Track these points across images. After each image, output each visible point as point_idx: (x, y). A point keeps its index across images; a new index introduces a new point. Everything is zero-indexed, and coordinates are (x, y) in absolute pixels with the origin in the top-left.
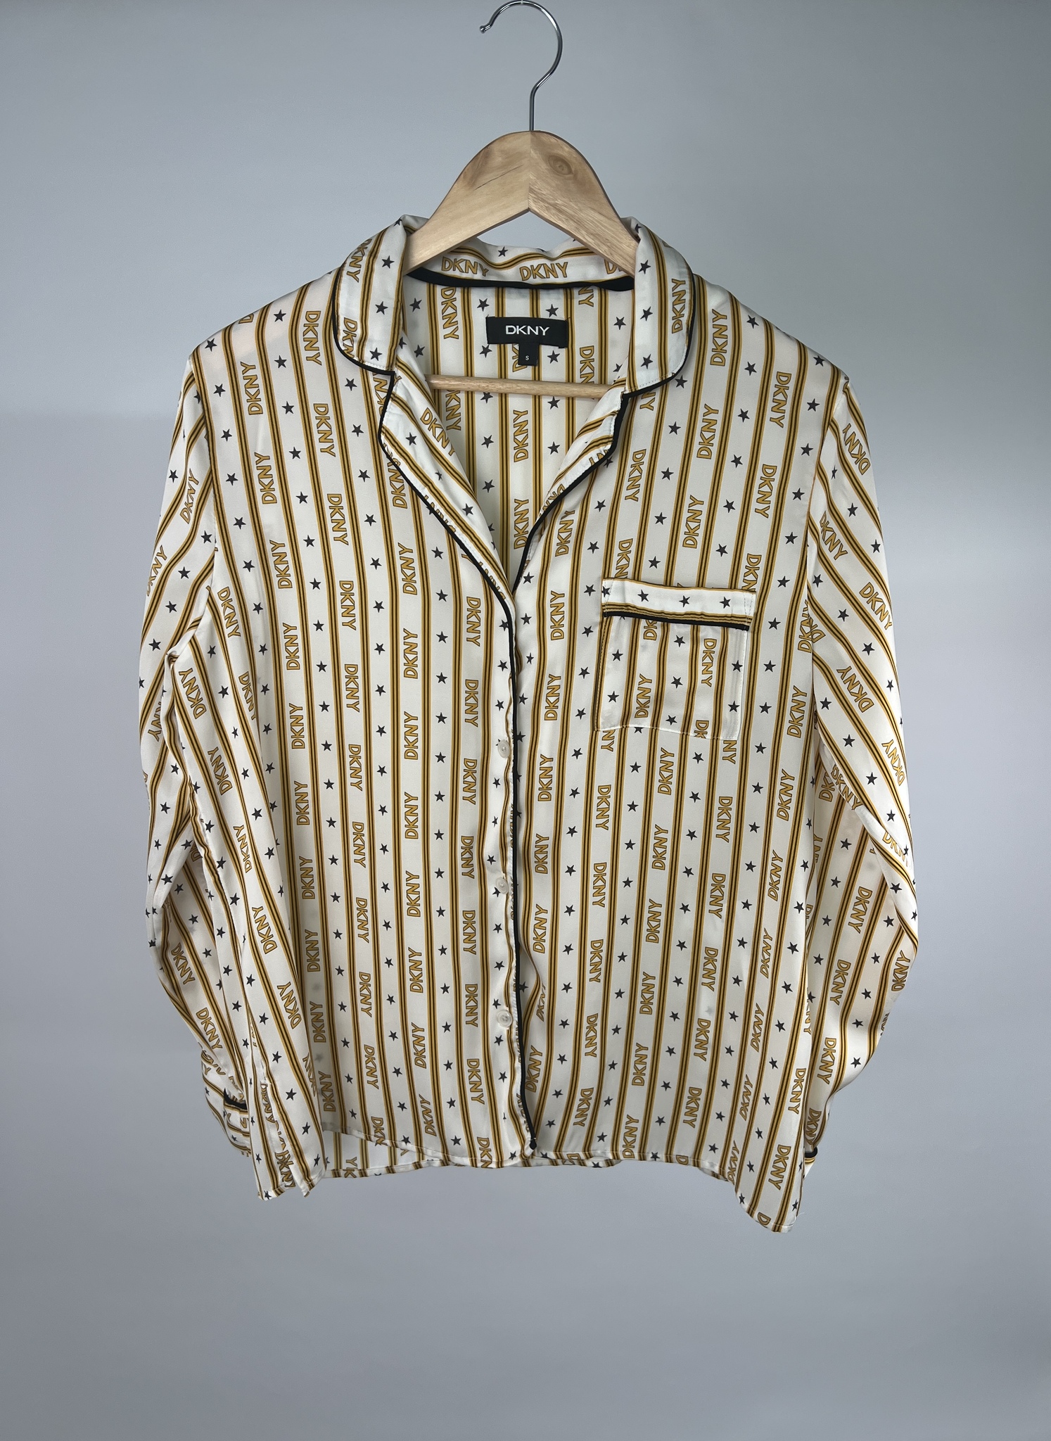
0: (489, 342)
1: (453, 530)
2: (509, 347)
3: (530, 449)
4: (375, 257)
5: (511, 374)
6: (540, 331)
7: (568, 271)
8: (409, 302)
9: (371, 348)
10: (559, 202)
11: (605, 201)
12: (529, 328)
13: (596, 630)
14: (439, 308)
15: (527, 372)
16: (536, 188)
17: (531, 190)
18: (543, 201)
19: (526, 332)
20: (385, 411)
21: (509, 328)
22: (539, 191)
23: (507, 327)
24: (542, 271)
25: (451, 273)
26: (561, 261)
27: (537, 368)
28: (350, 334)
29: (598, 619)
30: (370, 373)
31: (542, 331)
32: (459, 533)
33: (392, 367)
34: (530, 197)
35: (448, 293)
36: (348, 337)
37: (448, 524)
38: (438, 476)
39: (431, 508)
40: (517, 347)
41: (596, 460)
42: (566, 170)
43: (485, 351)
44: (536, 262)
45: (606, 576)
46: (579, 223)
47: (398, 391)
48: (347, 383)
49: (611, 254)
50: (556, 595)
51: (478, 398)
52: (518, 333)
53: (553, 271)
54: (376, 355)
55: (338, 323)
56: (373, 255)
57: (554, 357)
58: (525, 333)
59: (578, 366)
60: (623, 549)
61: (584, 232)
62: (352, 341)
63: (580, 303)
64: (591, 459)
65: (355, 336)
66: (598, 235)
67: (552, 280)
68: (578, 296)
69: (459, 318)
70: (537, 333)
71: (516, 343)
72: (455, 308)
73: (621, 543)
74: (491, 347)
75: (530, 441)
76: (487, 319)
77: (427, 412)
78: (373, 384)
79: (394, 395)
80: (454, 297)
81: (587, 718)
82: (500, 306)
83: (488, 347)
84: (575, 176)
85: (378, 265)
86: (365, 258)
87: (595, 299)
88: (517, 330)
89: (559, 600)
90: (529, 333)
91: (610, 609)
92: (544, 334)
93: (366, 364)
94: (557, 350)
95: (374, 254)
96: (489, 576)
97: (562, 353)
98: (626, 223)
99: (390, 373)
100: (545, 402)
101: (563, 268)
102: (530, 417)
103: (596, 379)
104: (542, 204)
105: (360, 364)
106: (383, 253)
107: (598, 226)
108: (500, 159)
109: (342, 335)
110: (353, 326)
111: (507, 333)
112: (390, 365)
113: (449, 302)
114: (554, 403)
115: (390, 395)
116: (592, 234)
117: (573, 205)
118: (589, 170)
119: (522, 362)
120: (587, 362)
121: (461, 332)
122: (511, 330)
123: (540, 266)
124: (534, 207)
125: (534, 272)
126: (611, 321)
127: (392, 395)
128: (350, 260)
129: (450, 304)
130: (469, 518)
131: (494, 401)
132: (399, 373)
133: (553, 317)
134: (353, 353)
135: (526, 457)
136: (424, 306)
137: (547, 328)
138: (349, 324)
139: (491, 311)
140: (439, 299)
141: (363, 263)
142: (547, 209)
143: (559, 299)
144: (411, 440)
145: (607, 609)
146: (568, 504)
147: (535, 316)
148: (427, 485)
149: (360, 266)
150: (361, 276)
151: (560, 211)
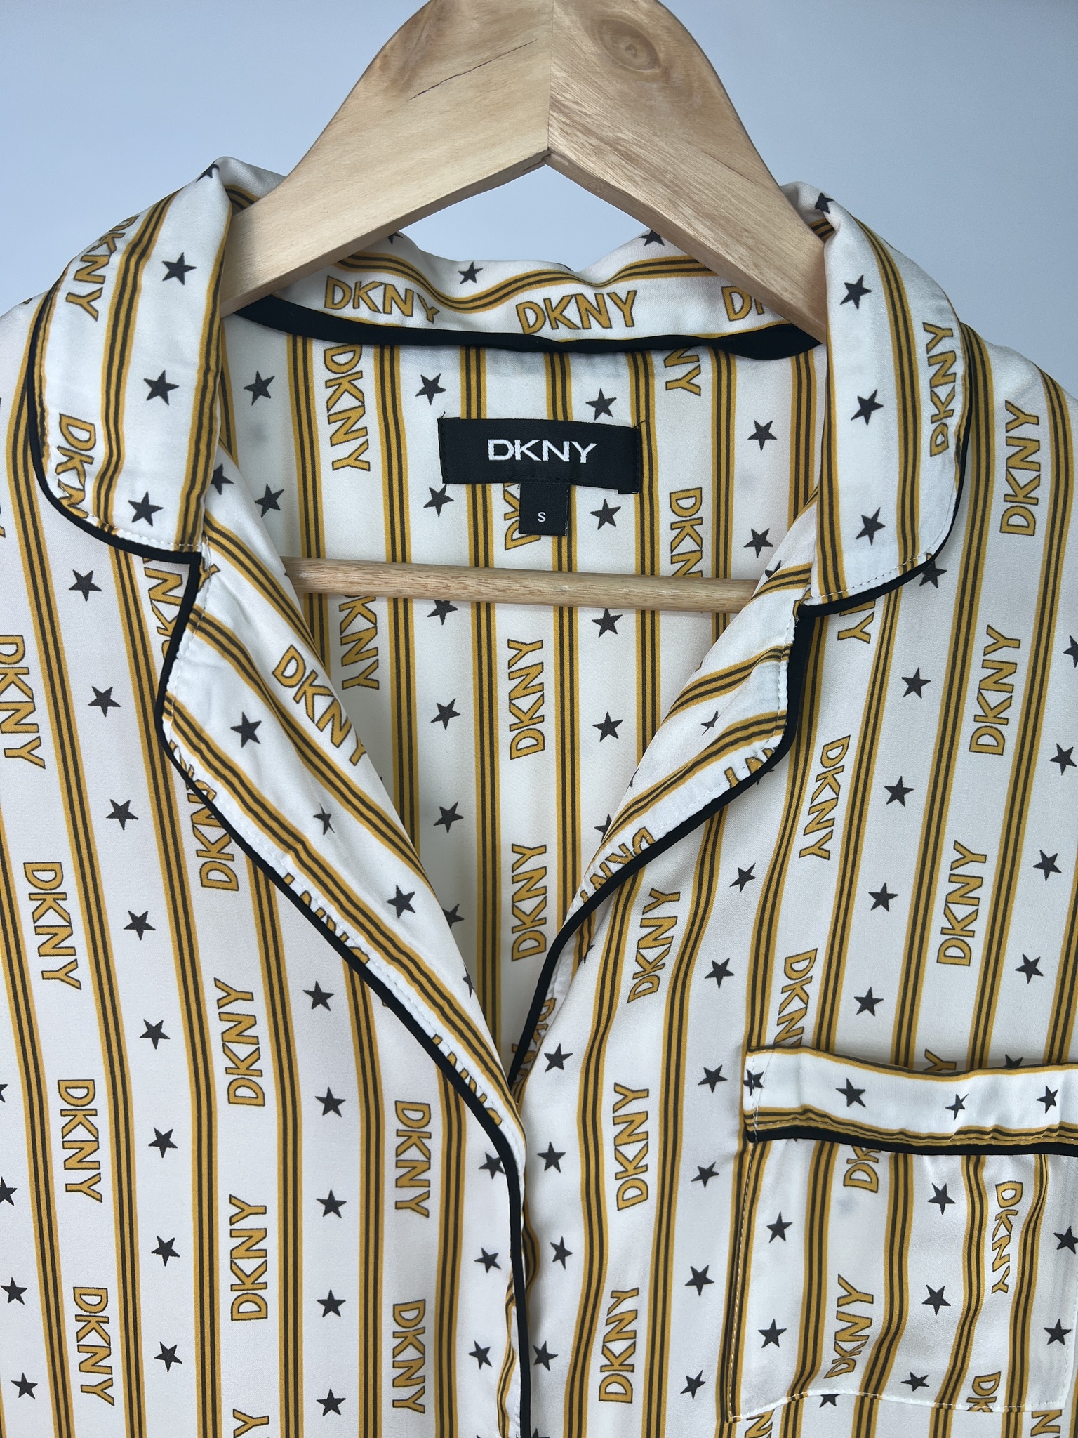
0: (447, 480)
1: (363, 959)
2: (496, 490)
3: (550, 729)
4: (144, 254)
5: (501, 556)
6: (574, 454)
7: (639, 311)
8: (241, 378)
9: (133, 492)
10: (626, 135)
11: (741, 138)
12: (546, 445)
13: (727, 1173)
14: (320, 395)
15: (541, 551)
16: (567, 98)
17: (556, 105)
18: (587, 131)
19: (540, 455)
20: (174, 658)
21: (496, 446)
22: (575, 106)
23: (492, 443)
24: (572, 313)
25: (348, 312)
26: (621, 288)
27: (565, 540)
28: (76, 456)
29: (734, 1145)
30: (136, 561)
31: (579, 454)
32: (379, 966)
33: (191, 540)
34: (554, 123)
35: (342, 359)
36: (70, 465)
37: (349, 943)
38: (319, 824)
39: (301, 903)
40: (515, 490)
41: (743, 774)
42: (643, 59)
43: (438, 500)
44: (556, 292)
45: (754, 1043)
46: (677, 190)
47: (211, 601)
48: (75, 581)
49: (756, 266)
50: (626, 1094)
51: (421, 612)
52: (518, 457)
53: (600, 312)
54: (145, 510)
55: (43, 429)
56: (139, 250)
57: (606, 515)
58: (535, 458)
59: (665, 535)
60: (795, 975)
61: (688, 212)
62: (82, 475)
63: (669, 385)
64: (729, 772)
65: (91, 460)
66: (725, 218)
67: (596, 332)
68: (663, 371)
69: (372, 420)
70: (565, 457)
71: (513, 481)
72: (359, 395)
73: (789, 961)
74: (452, 490)
75: (550, 709)
76: (442, 422)
77: (291, 654)
78: (143, 584)
79: (199, 614)
80: (357, 369)
81: (708, 1394)
82: (473, 391)
83: (444, 490)
84: (666, 73)
85: (152, 275)
86: (117, 260)
87: (706, 378)
88: (517, 450)
89: (635, 1106)
90: (545, 458)
91: (765, 1123)
92: (583, 460)
93: (120, 534)
94: (613, 498)
95: (141, 249)
96: (459, 1068)
97: (627, 504)
98: (792, 195)
99: (187, 556)
100: (586, 622)
101: (627, 303)
102: (548, 655)
103: (706, 564)
104: (584, 138)
105: (104, 534)
106: (166, 247)
107: (723, 198)
108: (475, 25)
109: (53, 459)
110: (84, 436)
111: (492, 457)
112: (186, 536)
113: (345, 381)
114: (607, 624)
115: (188, 615)
116: (708, 216)
117: (661, 144)
118: (698, 60)
119: (528, 527)
120: (686, 525)
121: (375, 455)
122: (501, 450)
123: (565, 301)
124: (564, 147)
125: (552, 313)
126: (742, 428)
127: (192, 616)
128: (78, 265)
129: (346, 385)
130: (405, 925)
131: (462, 619)
132: (212, 556)
133: (604, 419)
134: (84, 505)
135: (540, 745)
136: (280, 390)
137: (592, 446)
138: (72, 429)
139: (451, 404)
140: (319, 374)
141: (112, 271)
142: (598, 152)
143: (618, 376)
144: (247, 731)
145: (758, 1123)
146: (655, 875)
147: (560, 417)
148: (289, 847)
149: (102, 279)
150: (104, 305)
151: (629, 157)
